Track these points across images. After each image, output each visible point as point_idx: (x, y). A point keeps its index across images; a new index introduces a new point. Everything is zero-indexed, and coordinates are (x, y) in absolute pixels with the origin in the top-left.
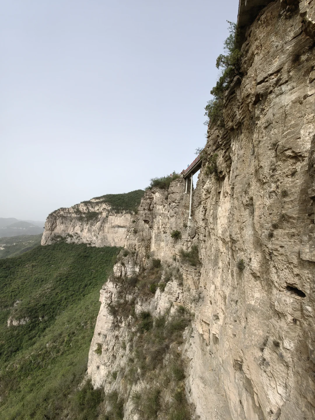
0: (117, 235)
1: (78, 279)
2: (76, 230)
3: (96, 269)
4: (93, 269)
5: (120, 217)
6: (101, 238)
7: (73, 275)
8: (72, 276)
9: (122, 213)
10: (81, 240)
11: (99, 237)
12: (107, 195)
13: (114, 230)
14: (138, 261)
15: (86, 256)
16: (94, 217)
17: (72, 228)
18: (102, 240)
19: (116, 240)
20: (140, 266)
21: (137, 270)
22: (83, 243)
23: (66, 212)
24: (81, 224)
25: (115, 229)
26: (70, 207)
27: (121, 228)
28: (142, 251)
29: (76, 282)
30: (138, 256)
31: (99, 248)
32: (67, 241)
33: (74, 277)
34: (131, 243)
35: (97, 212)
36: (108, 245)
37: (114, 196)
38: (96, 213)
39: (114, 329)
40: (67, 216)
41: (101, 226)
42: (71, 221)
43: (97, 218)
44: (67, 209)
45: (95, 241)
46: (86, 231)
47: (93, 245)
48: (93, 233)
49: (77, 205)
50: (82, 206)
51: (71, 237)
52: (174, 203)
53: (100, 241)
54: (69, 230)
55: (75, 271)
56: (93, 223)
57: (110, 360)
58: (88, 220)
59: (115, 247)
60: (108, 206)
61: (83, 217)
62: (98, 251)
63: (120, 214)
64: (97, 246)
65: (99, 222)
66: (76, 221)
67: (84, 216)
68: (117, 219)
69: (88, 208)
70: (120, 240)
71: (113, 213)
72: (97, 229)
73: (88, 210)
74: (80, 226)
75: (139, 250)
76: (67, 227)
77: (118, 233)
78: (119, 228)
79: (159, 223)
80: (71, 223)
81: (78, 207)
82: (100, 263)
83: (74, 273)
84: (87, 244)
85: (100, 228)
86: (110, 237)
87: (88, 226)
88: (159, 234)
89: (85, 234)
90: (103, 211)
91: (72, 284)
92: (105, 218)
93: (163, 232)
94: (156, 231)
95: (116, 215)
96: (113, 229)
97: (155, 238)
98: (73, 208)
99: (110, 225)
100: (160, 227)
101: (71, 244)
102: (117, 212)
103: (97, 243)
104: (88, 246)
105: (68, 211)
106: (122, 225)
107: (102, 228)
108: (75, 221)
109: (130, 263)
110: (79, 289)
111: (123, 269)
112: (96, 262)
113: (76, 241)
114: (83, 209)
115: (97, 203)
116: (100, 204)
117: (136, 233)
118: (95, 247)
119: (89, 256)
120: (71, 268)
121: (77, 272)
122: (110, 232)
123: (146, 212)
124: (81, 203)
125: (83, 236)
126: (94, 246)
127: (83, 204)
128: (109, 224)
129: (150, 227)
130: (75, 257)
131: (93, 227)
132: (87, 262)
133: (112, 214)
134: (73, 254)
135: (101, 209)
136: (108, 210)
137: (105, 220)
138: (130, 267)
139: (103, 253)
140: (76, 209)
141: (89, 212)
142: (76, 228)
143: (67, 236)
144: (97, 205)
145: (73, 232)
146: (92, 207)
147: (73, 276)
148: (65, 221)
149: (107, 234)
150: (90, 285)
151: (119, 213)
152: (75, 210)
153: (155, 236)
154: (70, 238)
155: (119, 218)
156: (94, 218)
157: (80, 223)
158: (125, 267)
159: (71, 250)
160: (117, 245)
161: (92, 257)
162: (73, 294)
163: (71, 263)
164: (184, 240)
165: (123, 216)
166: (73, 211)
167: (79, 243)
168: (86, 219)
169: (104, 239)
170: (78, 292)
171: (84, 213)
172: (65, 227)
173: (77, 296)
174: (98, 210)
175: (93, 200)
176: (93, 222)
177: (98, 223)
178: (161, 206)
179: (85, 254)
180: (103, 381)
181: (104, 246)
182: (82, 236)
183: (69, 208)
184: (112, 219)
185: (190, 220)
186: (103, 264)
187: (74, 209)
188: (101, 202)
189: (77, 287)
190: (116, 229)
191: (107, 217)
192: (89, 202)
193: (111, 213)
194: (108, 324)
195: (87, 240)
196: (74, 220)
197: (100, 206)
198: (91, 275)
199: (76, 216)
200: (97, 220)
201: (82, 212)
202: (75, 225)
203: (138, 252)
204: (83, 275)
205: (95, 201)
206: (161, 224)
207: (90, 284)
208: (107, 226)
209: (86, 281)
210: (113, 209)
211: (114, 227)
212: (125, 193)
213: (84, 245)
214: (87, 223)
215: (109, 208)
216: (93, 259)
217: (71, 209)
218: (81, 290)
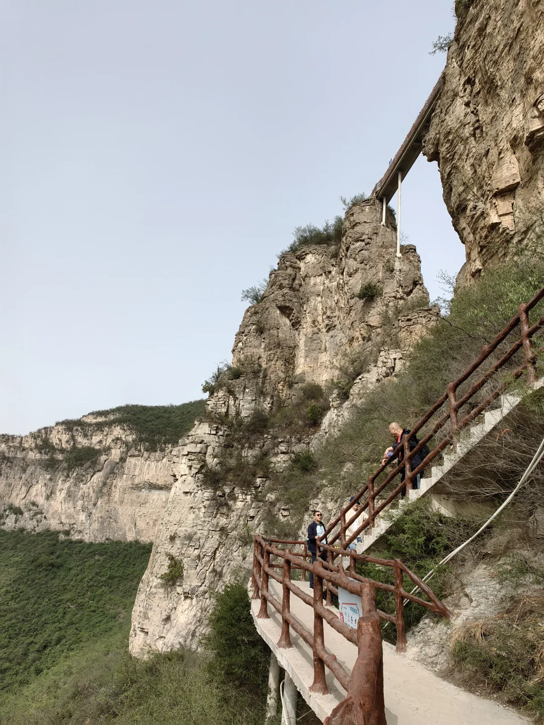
0: (144, 510)
1: (26, 627)
2: (34, 493)
3: (80, 601)
4: (71, 600)
5: (158, 461)
6: (101, 517)
7: (9, 616)
8: (6, 618)
9: (162, 450)
10: (44, 521)
11: (96, 514)
12: (127, 406)
13: (138, 497)
14: (268, 388)
15: (52, 565)
16: (89, 460)
17: (24, 489)
18: (102, 523)
19: (141, 524)
20: (272, 397)
21: (266, 405)
22: (48, 530)
23: (15, 447)
24: (51, 479)
25: (140, 494)
26: (27, 434)
27: (157, 492)
28: (276, 370)
29: (17, 635)
30: (268, 378)
31: (91, 544)
32: (4, 523)
33: (13, 621)
34: (249, 354)
35: (97, 447)
36: (117, 537)
37: (145, 409)
38: (93, 449)
39: (218, 509)
40: (15, 458)
41: (105, 484)
42: (24, 471)
43: (94, 463)
44: (18, 440)
45: (82, 523)
46: (60, 496)
47: (76, 537)
48: (80, 503)
49: (45, 428)
50: (58, 432)
51: (16, 514)
52: (359, 243)
53: (96, 526)
54: (14, 494)
55: (17, 606)
56: (84, 476)
57: (207, 581)
58: (70, 468)
59: (137, 542)
60: (128, 432)
61: (57, 461)
62: (89, 551)
63: (158, 454)
64: (87, 539)
65: (101, 473)
66: (38, 469)
67: (60, 457)
68: (149, 465)
69: (73, 437)
70: (151, 523)
71: (140, 451)
72: (91, 492)
73: (74, 444)
74: (45, 484)
75: (270, 367)
76: (10, 485)
77: (147, 505)
78: (153, 491)
79: (316, 310)
80: (24, 476)
81: (46, 433)
82: (90, 584)
83: (15, 610)
84: (59, 532)
85: (101, 490)
86: (124, 513)
87: (67, 485)
88: (315, 336)
89: (59, 505)
90: (112, 445)
91: (7, 640)
92: (118, 463)
93: (324, 330)
94: (310, 330)
95: (146, 454)
96: (136, 492)
97: (306, 346)
98: (34, 436)
99: (129, 482)
100: (320, 319)
101: (13, 531)
102: (152, 449)
103: (88, 531)
104: (62, 537)
105: (21, 443)
106: (160, 482)
107: (105, 490)
108: (35, 471)
109: (247, 390)
110: (25, 654)
111: (232, 402)
112: (81, 581)
113: (29, 525)
114: (60, 440)
115: (99, 427)
116: (106, 429)
117: (262, 333)
118: (81, 541)
119: (62, 566)
120: (9, 596)
121: (24, 606)
122: (125, 501)
123: (285, 291)
124: (57, 424)
125: (51, 512)
126: (79, 537)
127: (60, 428)
128: (127, 480)
129: (293, 325)
130: (23, 566)
131: (82, 485)
132: (56, 582)
133: (137, 453)
134: (16, 559)
135: (109, 440)
136: (126, 444)
137: (116, 469)
138: (250, 398)
139: (101, 558)
140: (43, 441)
141: (74, 447)
142: (33, 491)
143: (5, 511)
144: (98, 429)
145: (24, 501)
146: (85, 436)
147: (11, 619)
148: (8, 470)
149: (118, 507)
150: (57, 644)
151: (156, 451)
152: (39, 442)
153: (305, 342)
154: (13, 517)
155: (153, 464)
156: (89, 463)
157: (48, 477)
158: (236, 399)
159: (14, 548)
160: (142, 539)
161: (70, 569)
162: (5, 670)
163: (8, 582)
164: (389, 295)
165: (165, 460)
166: (33, 445)
167: (38, 530)
168: (65, 465)
169: (110, 518)
170: (20, 664)
171: (62, 451)
172: (5, 486)
173: (16, 674)
174: (101, 442)
175: (91, 417)
176: (84, 473)
177: (95, 476)
178: (320, 278)
179: (53, 559)
180: (188, 634)
181: (107, 539)
182: (48, 512)
183: (23, 435)
184: (135, 465)
185: (399, 258)
186: (101, 587)
187: (35, 438)
188: (110, 424)
189: (20, 650)
190: (144, 492)
191: (123, 460)
192: (79, 423)
193: (133, 449)
194: (197, 512)
195: (61, 523)
196: (33, 467)
197: (105, 433)
198: (63, 617)
199: (38, 456)
200: (95, 466)
201: (56, 447)
202: (34, 481)
203: (266, 369)
204: (40, 616)
205: (94, 421)
206: (320, 312)
207: (59, 641)
208: (120, 484)
209: (48, 632)
210: (141, 440)
211: (137, 488)
212: (174, 404)
213: (49, 535)
214: (68, 476)
215: (130, 439)
216: (73, 572)
217: (29, 439)
218: (31, 656)
